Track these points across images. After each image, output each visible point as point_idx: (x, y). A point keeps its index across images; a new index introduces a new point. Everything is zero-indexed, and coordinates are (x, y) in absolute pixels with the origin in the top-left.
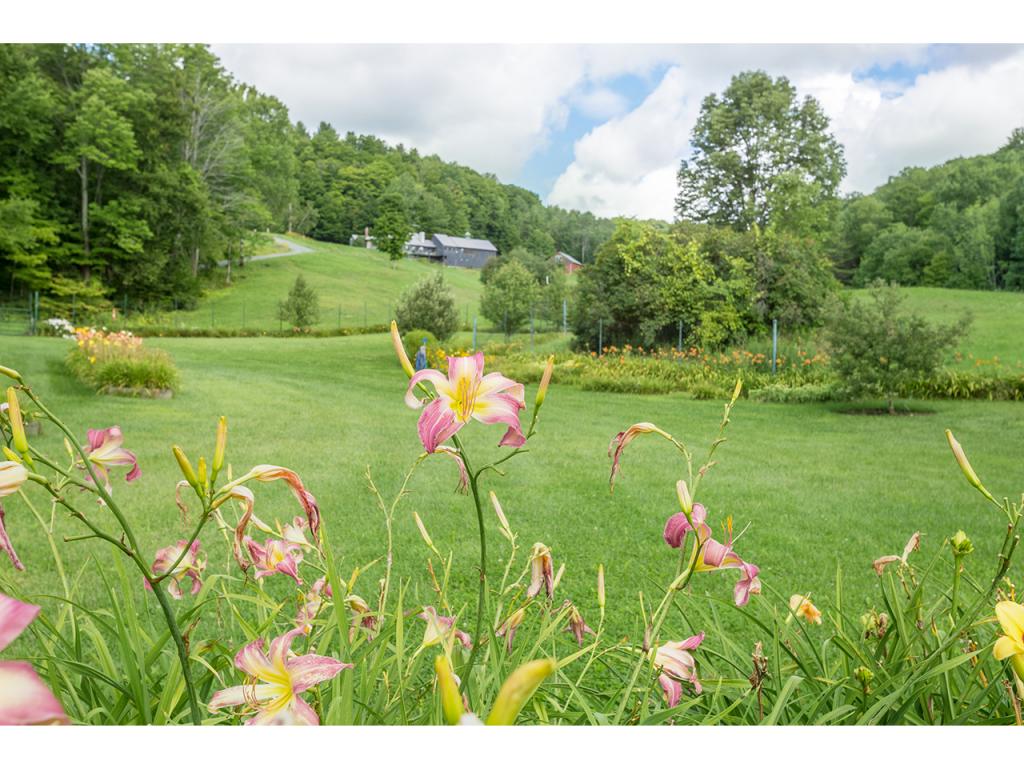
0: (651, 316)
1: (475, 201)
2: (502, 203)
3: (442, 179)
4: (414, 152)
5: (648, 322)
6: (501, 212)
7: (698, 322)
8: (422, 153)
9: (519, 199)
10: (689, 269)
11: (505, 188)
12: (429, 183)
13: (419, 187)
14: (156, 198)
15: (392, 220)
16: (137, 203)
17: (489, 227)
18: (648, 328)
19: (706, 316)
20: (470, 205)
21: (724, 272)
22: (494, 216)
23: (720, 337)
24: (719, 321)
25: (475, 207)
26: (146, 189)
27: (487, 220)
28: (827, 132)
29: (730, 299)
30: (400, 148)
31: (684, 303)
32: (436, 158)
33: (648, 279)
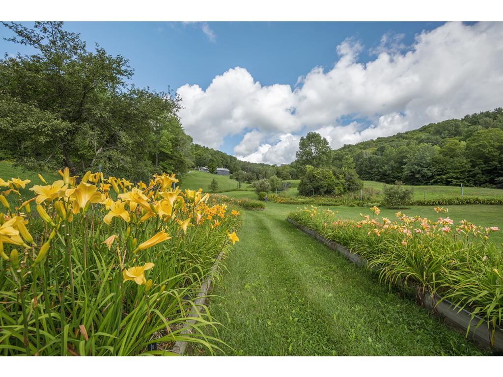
0: (323, 188)
1: (223, 159)
2: (229, 160)
3: (215, 154)
4: (208, 148)
5: (322, 189)
6: (229, 162)
7: (334, 189)
8: (209, 148)
9: (232, 159)
10: (331, 178)
11: (229, 156)
12: (212, 155)
13: (210, 156)
14: (175, 160)
15: (212, 164)
16: (171, 162)
17: (226, 165)
18: (322, 190)
19: (336, 188)
20: (222, 160)
21: (338, 178)
22: (227, 163)
23: (339, 192)
24: (339, 189)
25: (223, 161)
26: (172, 158)
27: (225, 164)
28: (328, 146)
29: (341, 184)
30: (204, 147)
31: (330, 185)
32: (212, 149)
33: (321, 179)
